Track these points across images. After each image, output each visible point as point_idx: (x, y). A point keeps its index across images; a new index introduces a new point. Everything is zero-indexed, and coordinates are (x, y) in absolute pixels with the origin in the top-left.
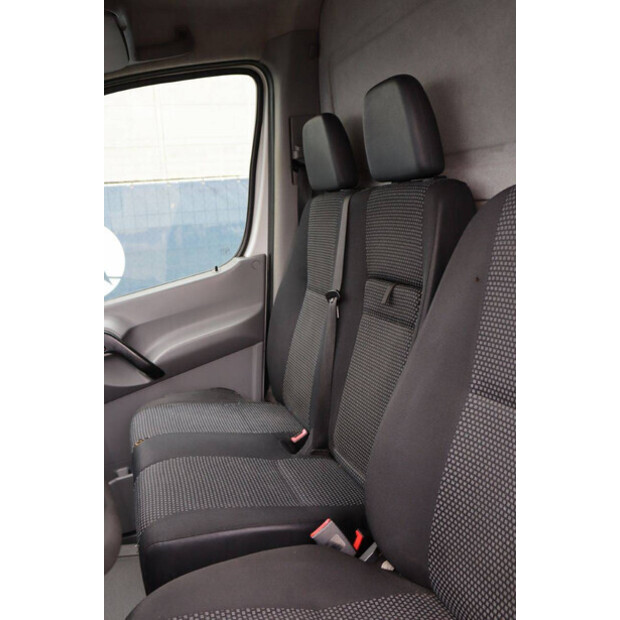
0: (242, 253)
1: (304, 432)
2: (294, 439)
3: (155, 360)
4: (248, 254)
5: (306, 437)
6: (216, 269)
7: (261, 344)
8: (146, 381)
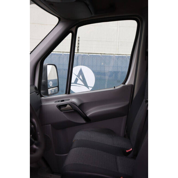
0: (124, 83)
1: (131, 149)
2: (127, 151)
3: (88, 115)
4: (126, 84)
5: (131, 151)
6: (114, 87)
7: (126, 116)
8: (84, 122)
